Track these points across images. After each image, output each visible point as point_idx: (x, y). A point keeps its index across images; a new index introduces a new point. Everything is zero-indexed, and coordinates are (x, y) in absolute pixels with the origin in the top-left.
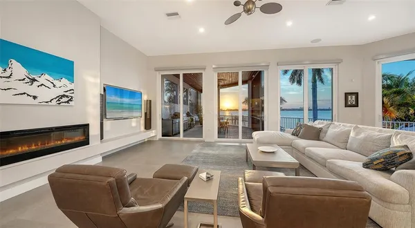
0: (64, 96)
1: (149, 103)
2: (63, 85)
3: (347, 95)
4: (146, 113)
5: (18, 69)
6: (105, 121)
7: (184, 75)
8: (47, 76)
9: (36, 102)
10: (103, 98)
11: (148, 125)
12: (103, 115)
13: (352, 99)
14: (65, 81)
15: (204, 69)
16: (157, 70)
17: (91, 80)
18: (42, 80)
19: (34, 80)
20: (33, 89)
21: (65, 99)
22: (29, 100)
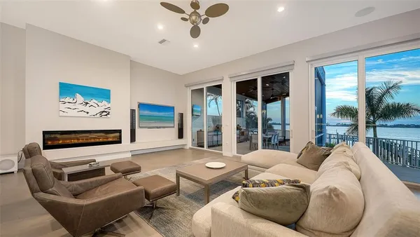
0: (104, 111)
1: (181, 115)
2: (104, 105)
5: (80, 98)
8: (94, 101)
9: (88, 115)
11: (181, 135)
14: (105, 102)
16: (187, 86)
18: (91, 103)
19: (87, 103)
20: (87, 108)
21: (105, 113)
22: (85, 114)
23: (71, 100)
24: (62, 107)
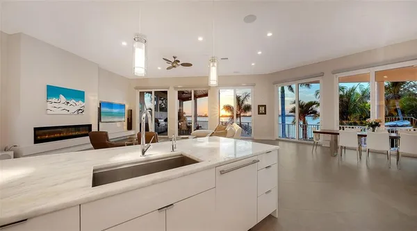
0: (80, 109)
1: (130, 112)
2: (80, 104)
3: (259, 106)
4: (128, 119)
5: (62, 98)
6: (100, 124)
7: (155, 92)
8: (73, 101)
9: (69, 113)
10: (99, 109)
11: (130, 127)
12: (99, 120)
13: (262, 109)
14: (80, 102)
15: (168, 88)
16: (136, 88)
17: (92, 98)
18: (71, 103)
19: (68, 103)
20: (68, 107)
21: (81, 111)
22: (66, 112)
23: (56, 100)
24: (49, 106)
